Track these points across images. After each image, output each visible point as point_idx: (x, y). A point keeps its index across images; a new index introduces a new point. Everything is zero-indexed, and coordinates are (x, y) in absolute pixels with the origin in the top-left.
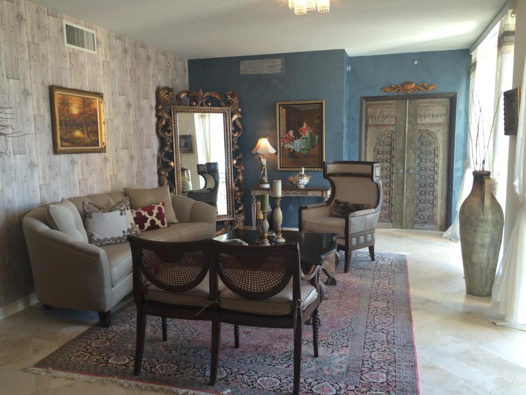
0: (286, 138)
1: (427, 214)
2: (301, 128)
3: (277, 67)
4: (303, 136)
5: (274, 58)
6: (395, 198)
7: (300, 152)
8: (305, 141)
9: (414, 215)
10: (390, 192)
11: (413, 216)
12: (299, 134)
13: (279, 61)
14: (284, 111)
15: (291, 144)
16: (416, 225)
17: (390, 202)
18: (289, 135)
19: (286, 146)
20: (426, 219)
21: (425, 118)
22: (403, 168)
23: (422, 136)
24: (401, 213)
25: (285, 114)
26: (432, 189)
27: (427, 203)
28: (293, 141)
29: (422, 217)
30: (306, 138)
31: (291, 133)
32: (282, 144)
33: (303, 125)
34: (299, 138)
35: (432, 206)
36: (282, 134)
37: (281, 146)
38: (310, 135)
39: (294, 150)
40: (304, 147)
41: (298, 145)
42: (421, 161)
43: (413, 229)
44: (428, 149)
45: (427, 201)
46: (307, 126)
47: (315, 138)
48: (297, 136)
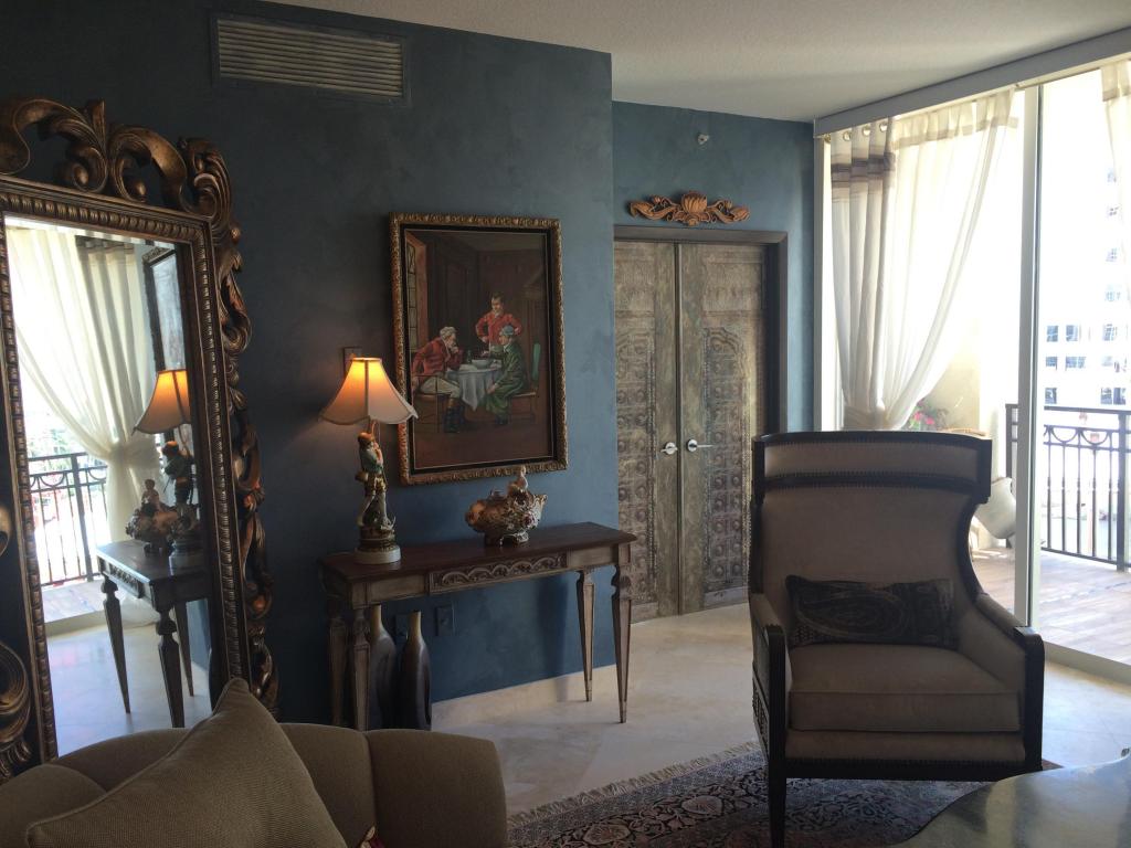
0: (428, 355)
1: (730, 558)
2: (486, 318)
3: (384, 74)
4: (492, 348)
5: (371, 35)
6: (660, 528)
7: (481, 406)
8: (497, 365)
9: (704, 569)
10: (647, 512)
11: (701, 572)
12: (476, 339)
13: (390, 50)
14: (420, 249)
15: (449, 380)
16: (707, 595)
17: (648, 539)
18: (441, 344)
19: (429, 385)
20: (729, 574)
21: (717, 294)
22: (675, 437)
23: (713, 346)
24: (677, 568)
25: (424, 264)
26: (738, 491)
27: (728, 529)
28: (456, 369)
29: (719, 570)
30: (502, 356)
31: (448, 334)
32: (414, 379)
33: (490, 309)
34: (477, 356)
35: (738, 535)
36: (413, 341)
37: (413, 389)
38: (516, 345)
39: (459, 400)
40: (494, 387)
41: (473, 381)
42: (714, 416)
43: (702, 608)
44: (727, 382)
45: (729, 524)
46: (505, 312)
47: (531, 353)
48: (471, 347)
